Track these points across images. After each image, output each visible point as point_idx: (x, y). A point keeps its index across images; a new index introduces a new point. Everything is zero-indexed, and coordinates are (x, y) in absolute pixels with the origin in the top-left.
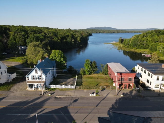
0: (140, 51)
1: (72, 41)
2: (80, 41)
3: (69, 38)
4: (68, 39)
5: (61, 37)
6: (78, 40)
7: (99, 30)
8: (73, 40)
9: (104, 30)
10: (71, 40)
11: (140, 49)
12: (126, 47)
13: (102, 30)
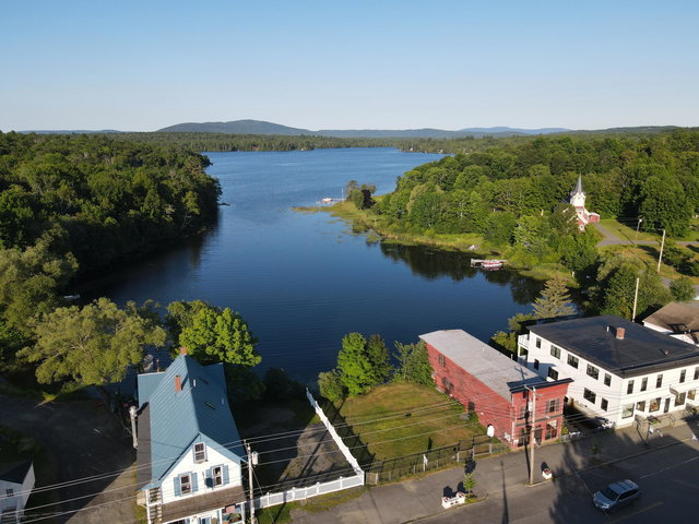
0: (453, 244)
1: (163, 212)
2: (197, 211)
3: (150, 201)
4: (146, 206)
5: (111, 201)
6: (189, 204)
7: (228, 136)
8: (169, 209)
9: (251, 136)
10: (160, 207)
11: (449, 236)
12: (394, 225)
13: (241, 137)
